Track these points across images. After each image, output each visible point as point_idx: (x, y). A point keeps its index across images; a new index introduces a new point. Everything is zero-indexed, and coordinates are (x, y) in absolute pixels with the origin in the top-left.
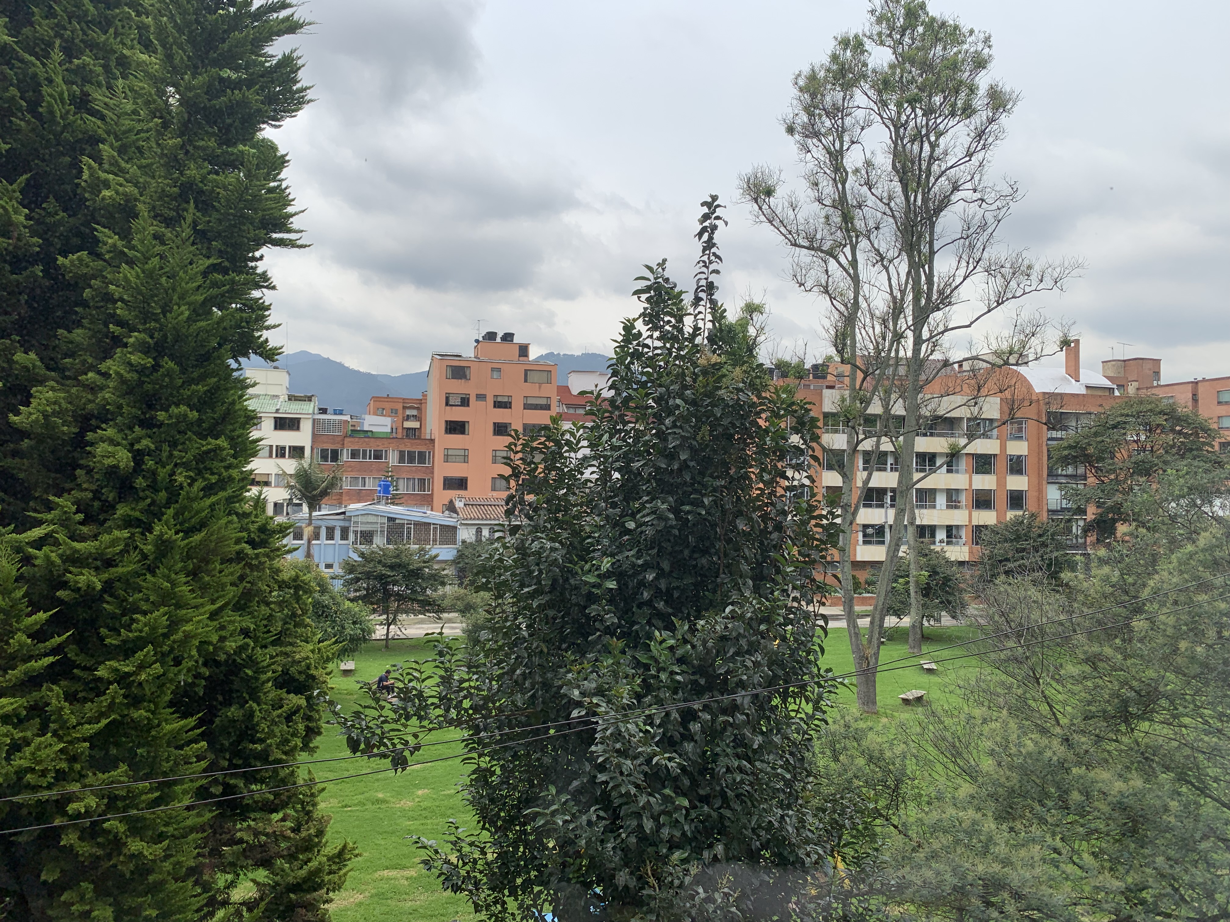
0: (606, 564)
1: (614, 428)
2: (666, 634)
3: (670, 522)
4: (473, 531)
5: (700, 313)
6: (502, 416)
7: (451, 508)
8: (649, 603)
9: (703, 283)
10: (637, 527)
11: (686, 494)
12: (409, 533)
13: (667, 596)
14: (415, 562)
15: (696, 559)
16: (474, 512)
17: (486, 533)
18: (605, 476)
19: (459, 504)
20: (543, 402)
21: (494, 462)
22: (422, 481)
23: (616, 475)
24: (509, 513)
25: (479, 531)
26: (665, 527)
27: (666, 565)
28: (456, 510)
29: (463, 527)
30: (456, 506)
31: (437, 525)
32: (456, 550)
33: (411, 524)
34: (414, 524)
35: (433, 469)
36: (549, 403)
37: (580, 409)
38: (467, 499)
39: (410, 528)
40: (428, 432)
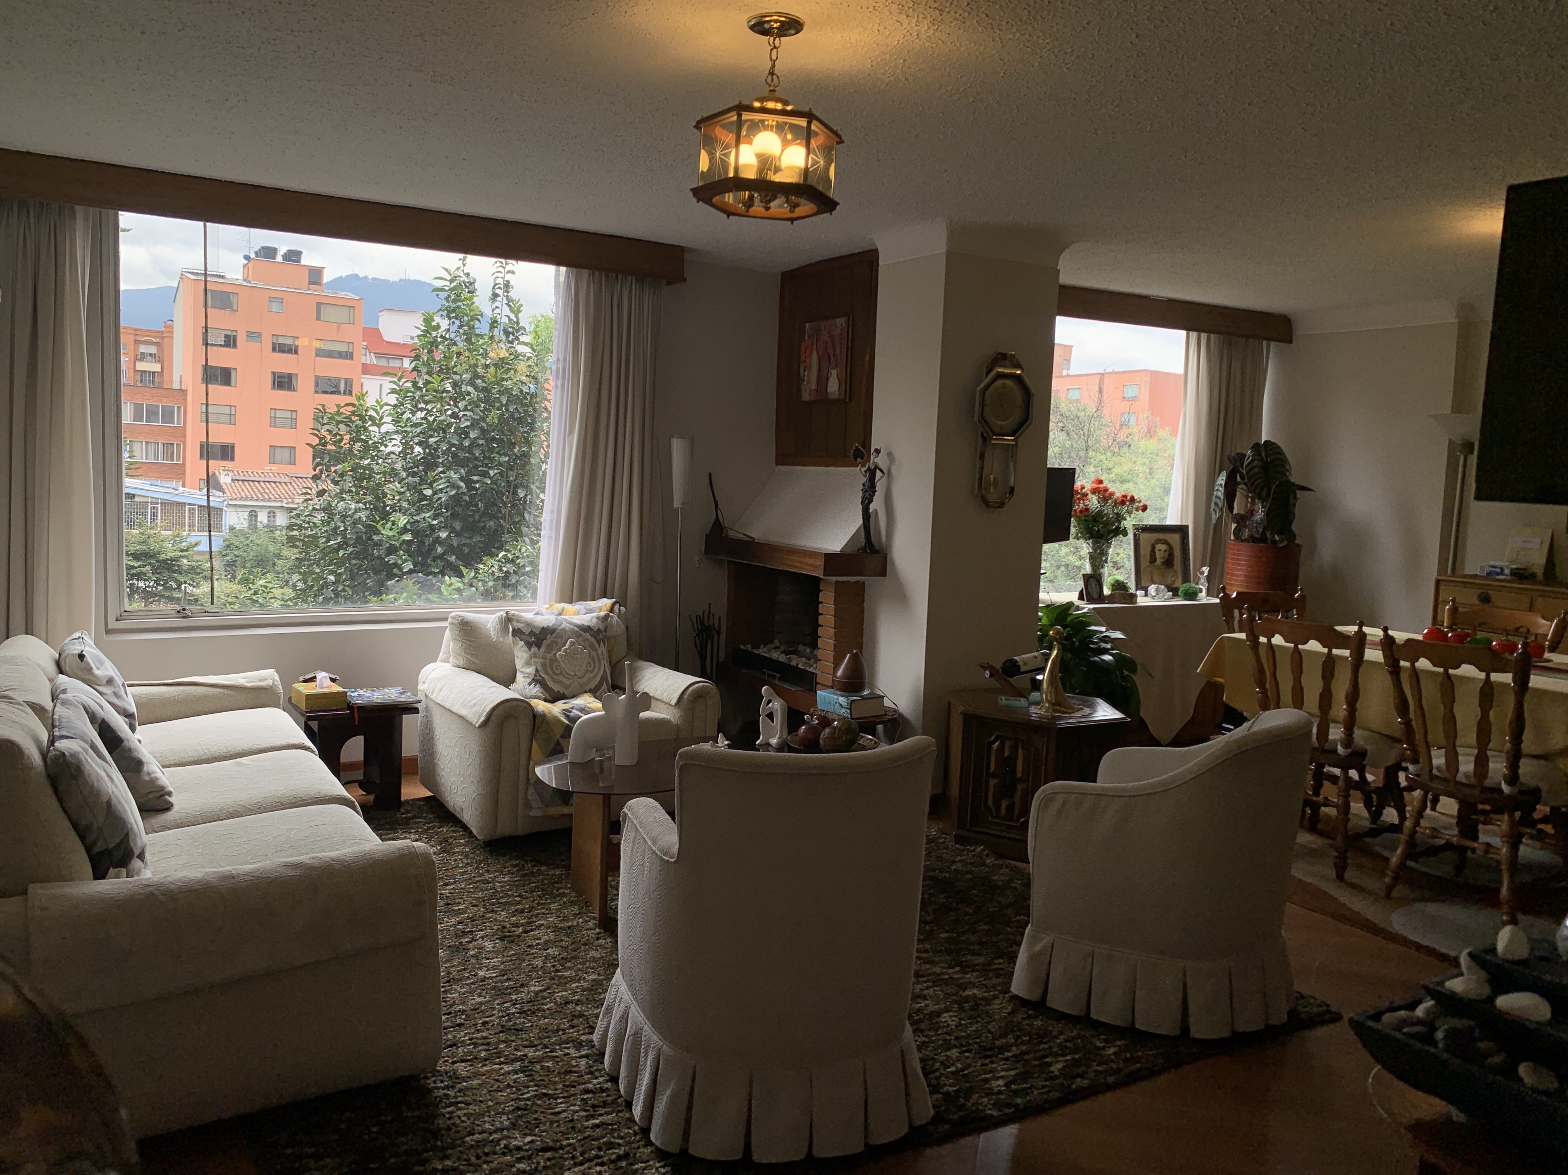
0: (403, 521)
1: (416, 406)
2: (454, 580)
3: (461, 490)
4: (245, 514)
5: (497, 307)
6: (284, 364)
7: (215, 484)
8: (441, 557)
9: (500, 281)
10: (434, 495)
11: (476, 467)
12: (154, 515)
13: (457, 551)
14: (169, 551)
15: (484, 522)
16: (246, 490)
17: (263, 517)
18: (407, 447)
19: (225, 479)
20: (343, 348)
21: (274, 425)
22: (168, 446)
23: (418, 449)
25: (253, 515)
26: (457, 493)
27: (458, 526)
28: (221, 486)
29: (231, 509)
30: (221, 482)
31: (195, 505)
32: (222, 540)
33: (157, 503)
34: (162, 503)
35: (185, 430)
36: (351, 350)
37: (396, 361)
38: (236, 473)
39: (157, 509)
40: (174, 379)
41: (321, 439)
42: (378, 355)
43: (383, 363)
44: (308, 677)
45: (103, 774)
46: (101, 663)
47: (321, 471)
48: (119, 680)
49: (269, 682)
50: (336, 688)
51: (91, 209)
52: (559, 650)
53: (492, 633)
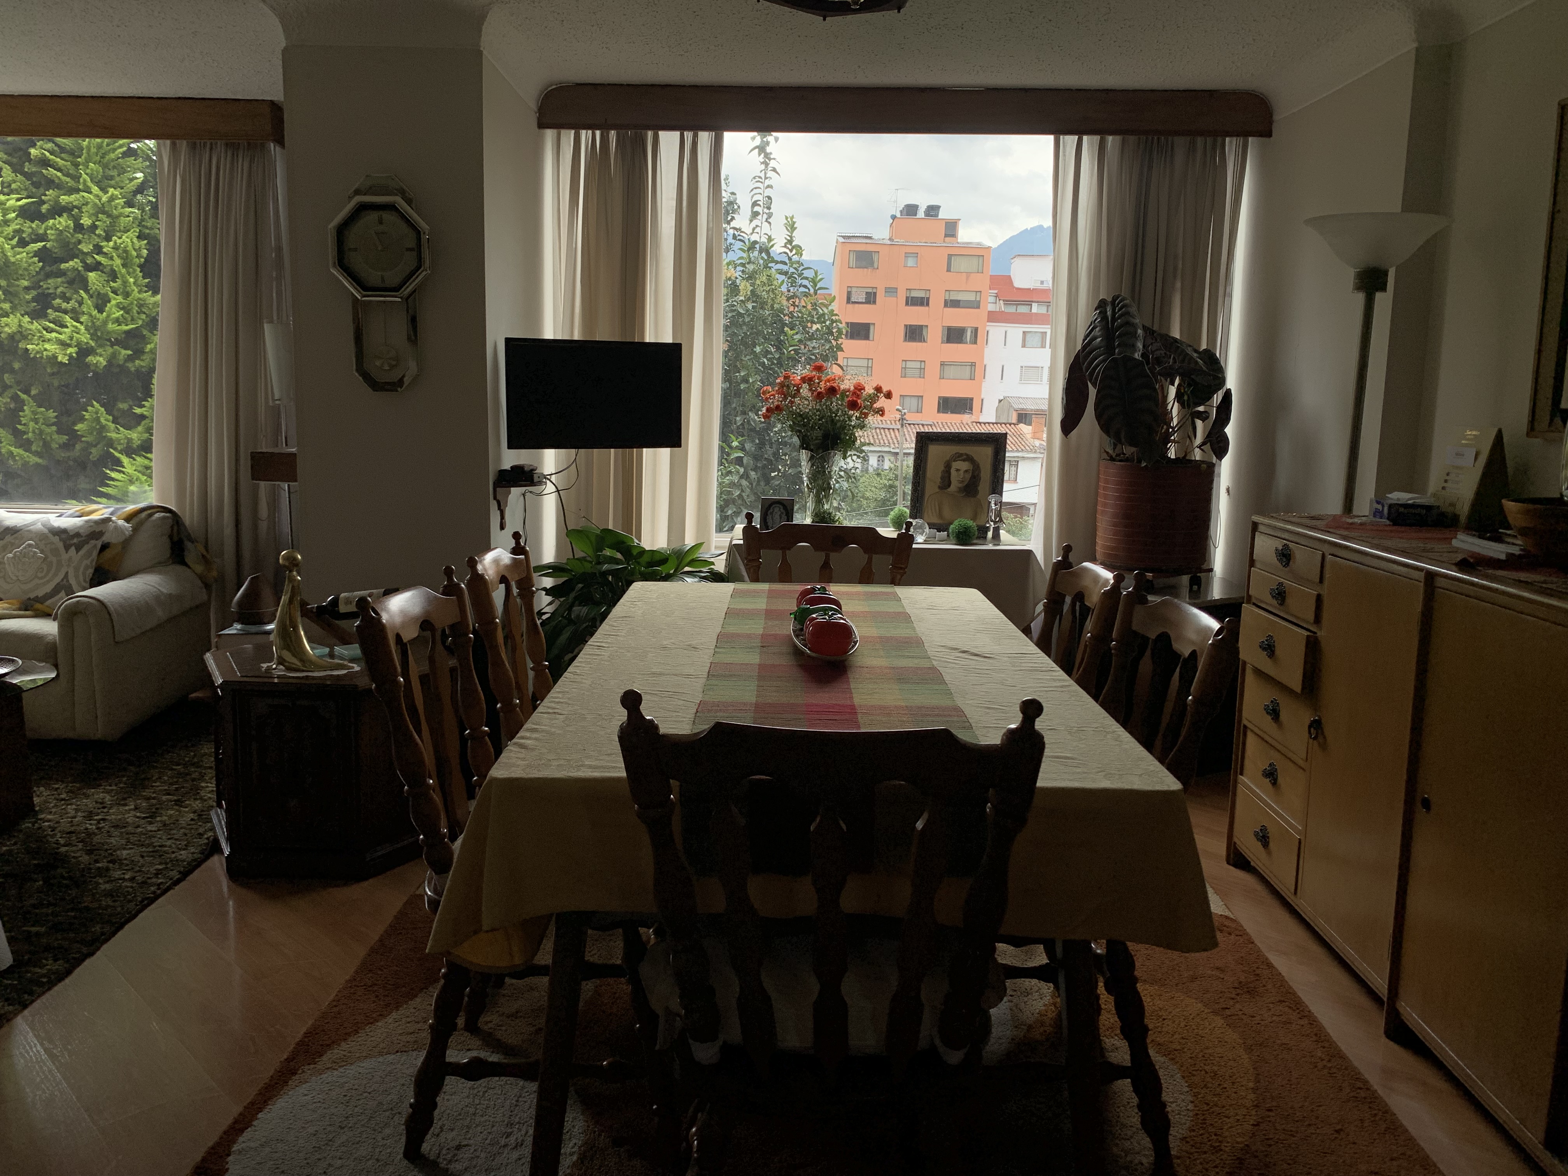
6: (916, 316)
17: (873, 461)
20: (971, 297)
21: (904, 376)
36: (978, 299)
37: (1023, 307)
42: (1007, 302)
43: (1011, 309)
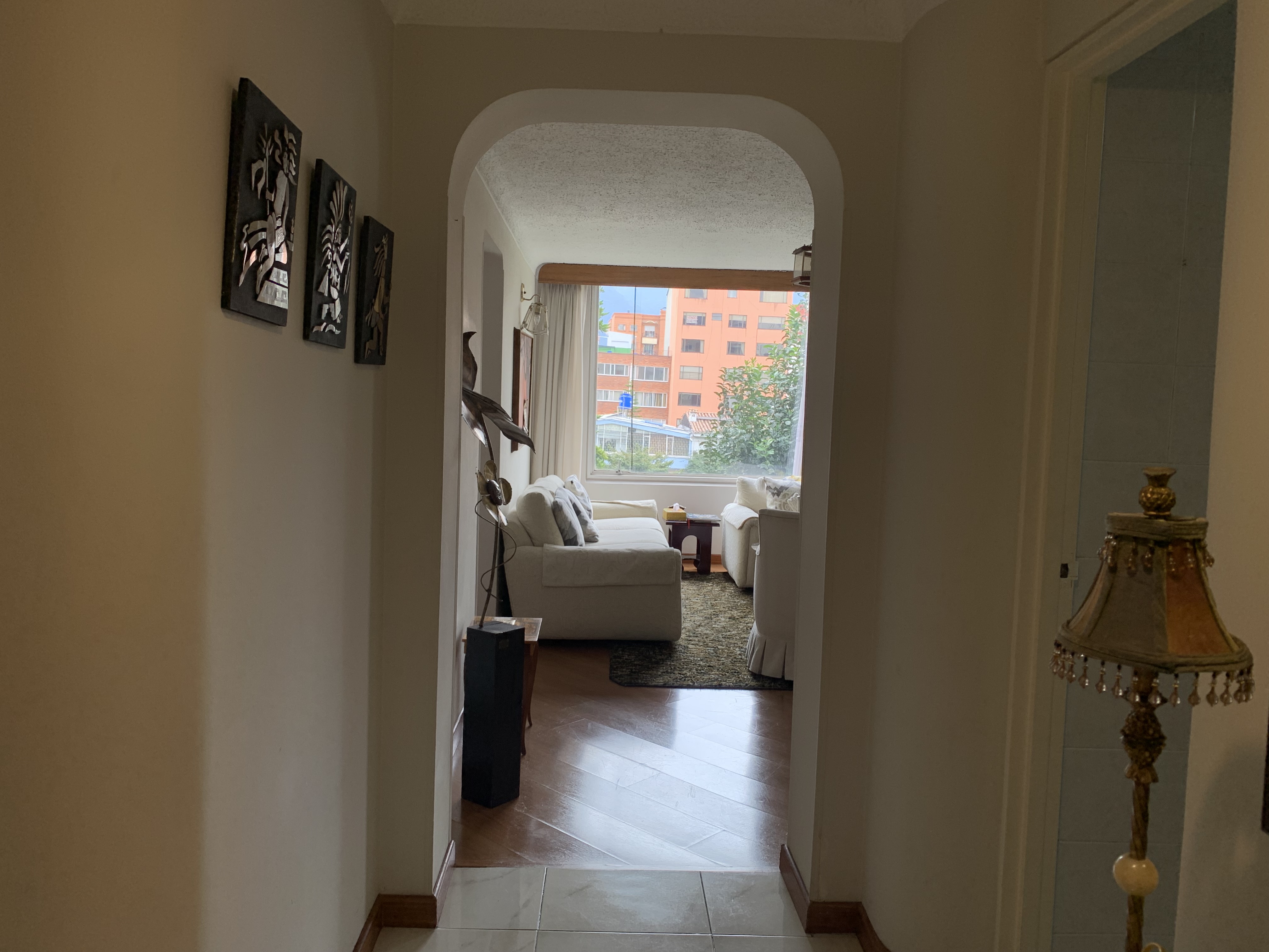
0: (770, 441)
6: (736, 335)
7: (685, 422)
12: (646, 442)
19: (692, 419)
20: (778, 322)
22: (659, 396)
24: (720, 413)
28: (689, 424)
29: (695, 440)
30: (689, 421)
31: (672, 436)
32: (688, 461)
33: (648, 435)
34: (651, 435)
35: (669, 385)
38: (700, 414)
39: (648, 438)
40: (665, 350)
41: (723, 389)
44: (671, 506)
45: (569, 512)
46: (580, 487)
47: (723, 409)
48: (586, 495)
49: (651, 505)
50: (682, 511)
51: (587, 286)
52: (789, 498)
53: (757, 488)
